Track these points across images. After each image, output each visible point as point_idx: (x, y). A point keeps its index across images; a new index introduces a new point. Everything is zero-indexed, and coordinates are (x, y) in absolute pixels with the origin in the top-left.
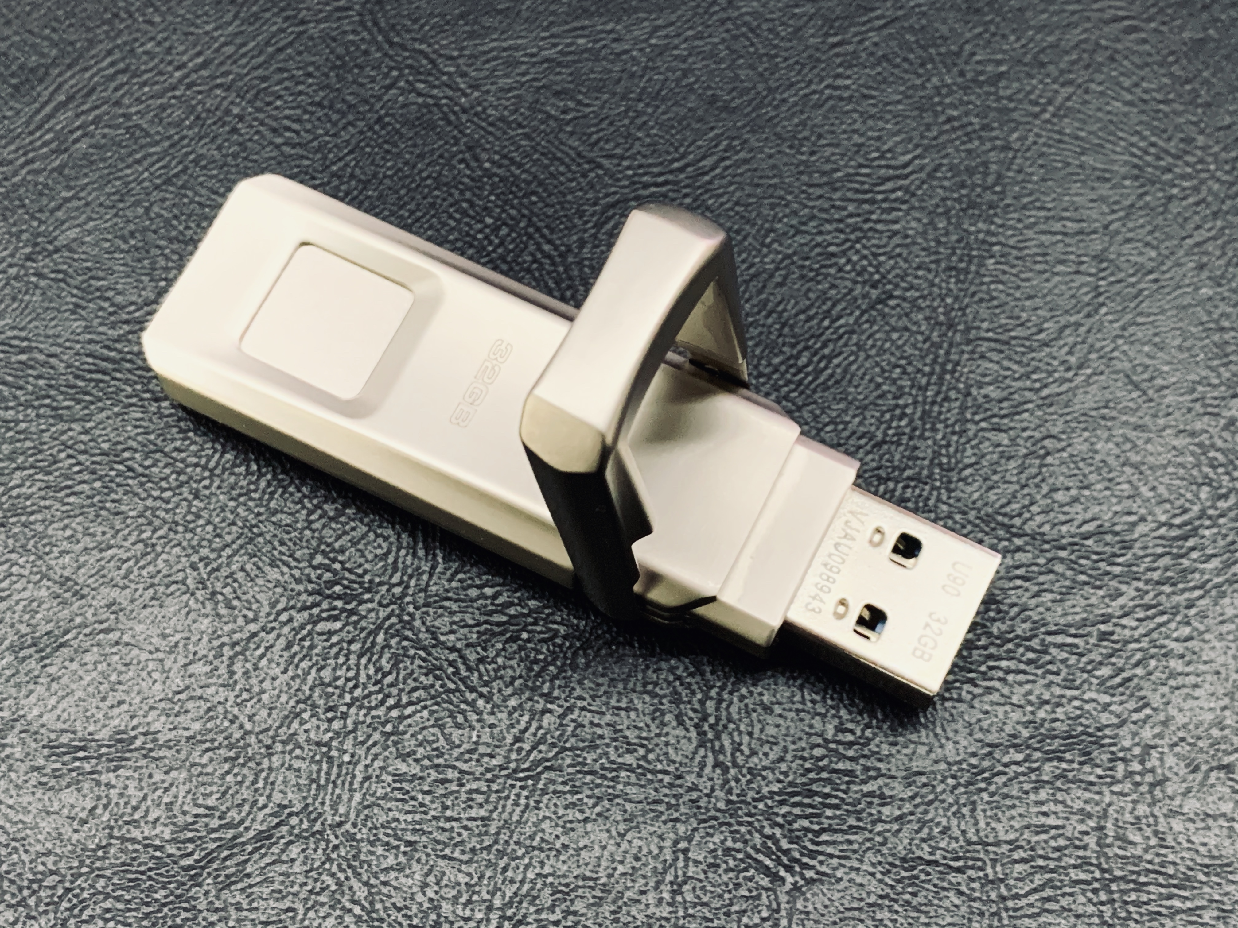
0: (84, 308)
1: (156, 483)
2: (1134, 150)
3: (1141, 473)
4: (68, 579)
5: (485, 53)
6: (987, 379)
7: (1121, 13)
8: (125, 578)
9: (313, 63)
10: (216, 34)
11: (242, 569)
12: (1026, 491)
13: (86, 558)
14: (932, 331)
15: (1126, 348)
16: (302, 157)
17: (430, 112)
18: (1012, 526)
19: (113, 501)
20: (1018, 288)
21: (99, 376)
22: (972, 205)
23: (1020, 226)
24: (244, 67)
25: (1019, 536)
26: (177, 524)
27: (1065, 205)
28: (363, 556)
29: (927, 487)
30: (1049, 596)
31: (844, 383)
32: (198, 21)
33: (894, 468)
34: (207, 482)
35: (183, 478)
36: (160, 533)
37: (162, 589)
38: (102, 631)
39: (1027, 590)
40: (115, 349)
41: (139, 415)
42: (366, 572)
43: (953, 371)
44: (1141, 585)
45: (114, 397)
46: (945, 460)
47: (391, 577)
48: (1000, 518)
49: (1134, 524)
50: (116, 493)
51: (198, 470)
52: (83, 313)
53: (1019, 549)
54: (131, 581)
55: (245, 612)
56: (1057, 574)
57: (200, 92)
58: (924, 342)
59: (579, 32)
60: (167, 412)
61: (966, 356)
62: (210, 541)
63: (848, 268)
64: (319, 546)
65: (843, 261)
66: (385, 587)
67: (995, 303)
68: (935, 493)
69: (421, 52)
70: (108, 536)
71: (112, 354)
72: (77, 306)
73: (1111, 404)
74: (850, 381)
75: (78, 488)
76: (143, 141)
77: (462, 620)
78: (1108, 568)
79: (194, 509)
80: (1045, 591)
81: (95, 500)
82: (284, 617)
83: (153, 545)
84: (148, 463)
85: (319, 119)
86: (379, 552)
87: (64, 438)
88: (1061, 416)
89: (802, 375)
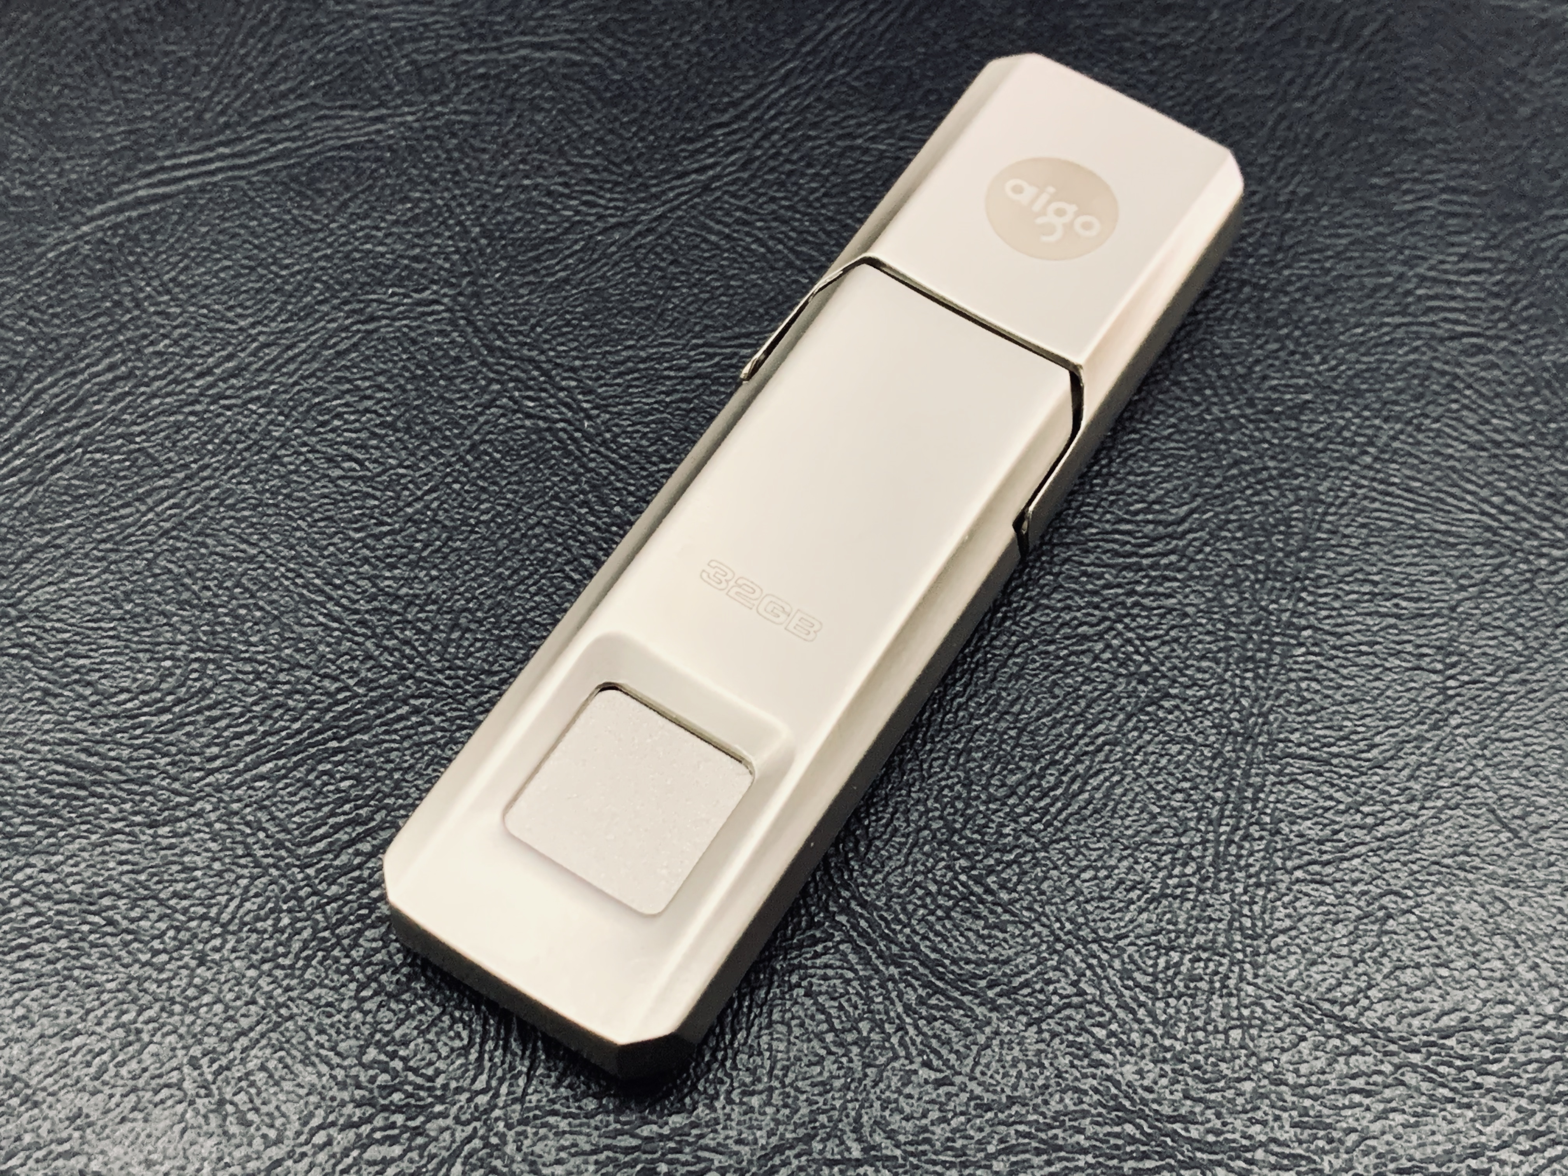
0: (56, 696)
1: (146, 943)
2: (1486, 507)
3: (1517, 946)
4: (15, 1079)
5: (616, 364)
6: (1302, 811)
7: (1460, 328)
8: (96, 1078)
9: (382, 372)
10: (253, 332)
11: (263, 1068)
12: (1361, 968)
13: (43, 1048)
14: (1223, 745)
15: (1488, 772)
16: (368, 495)
17: (541, 439)
18: (1345, 1018)
19: (84, 968)
20: (1339, 687)
21: (72, 791)
22: (1272, 574)
23: (1337, 604)
24: (290, 375)
25: (1355, 1032)
26: (173, 1001)
27: (1397, 578)
28: (434, 1050)
29: (1225, 961)
30: (1399, 1118)
31: (1106, 813)
32: (230, 314)
33: (1178, 932)
34: (217, 942)
35: (184, 935)
36: (151, 1013)
37: (148, 1095)
38: (59, 1156)
39: (1368, 1109)
40: (97, 754)
41: (126, 846)
42: (438, 1072)
43: (1255, 800)
44: (1524, 1102)
45: (92, 820)
46: (1248, 923)
47: (474, 1081)
48: (1326, 1006)
49: (1511, 1017)
50: (89, 956)
51: (206, 924)
52: (53, 702)
53: (1355, 1050)
54: (105, 1083)
55: (264, 1130)
56: (1408, 1087)
57: (229, 408)
58: (1214, 758)
59: (743, 341)
60: (165, 842)
61: (1271, 778)
62: (219, 1028)
63: (1107, 655)
64: (372, 1035)
65: (1100, 646)
66: (465, 1096)
67: (1309, 707)
68: (1236, 969)
69: (531, 360)
70: (74, 1017)
71: (93, 760)
72: (46, 692)
73: (1472, 850)
74: (1114, 811)
75: (34, 949)
76: (148, 472)
77: (574, 1145)
78: (1479, 1080)
79: (197, 981)
80: (1394, 1110)
81: (59, 966)
82: (320, 1138)
83: (139, 1032)
84: (134, 914)
85: (390, 445)
86: (457, 1044)
87: (20, 876)
88: (1405, 864)
89: (1047, 800)
